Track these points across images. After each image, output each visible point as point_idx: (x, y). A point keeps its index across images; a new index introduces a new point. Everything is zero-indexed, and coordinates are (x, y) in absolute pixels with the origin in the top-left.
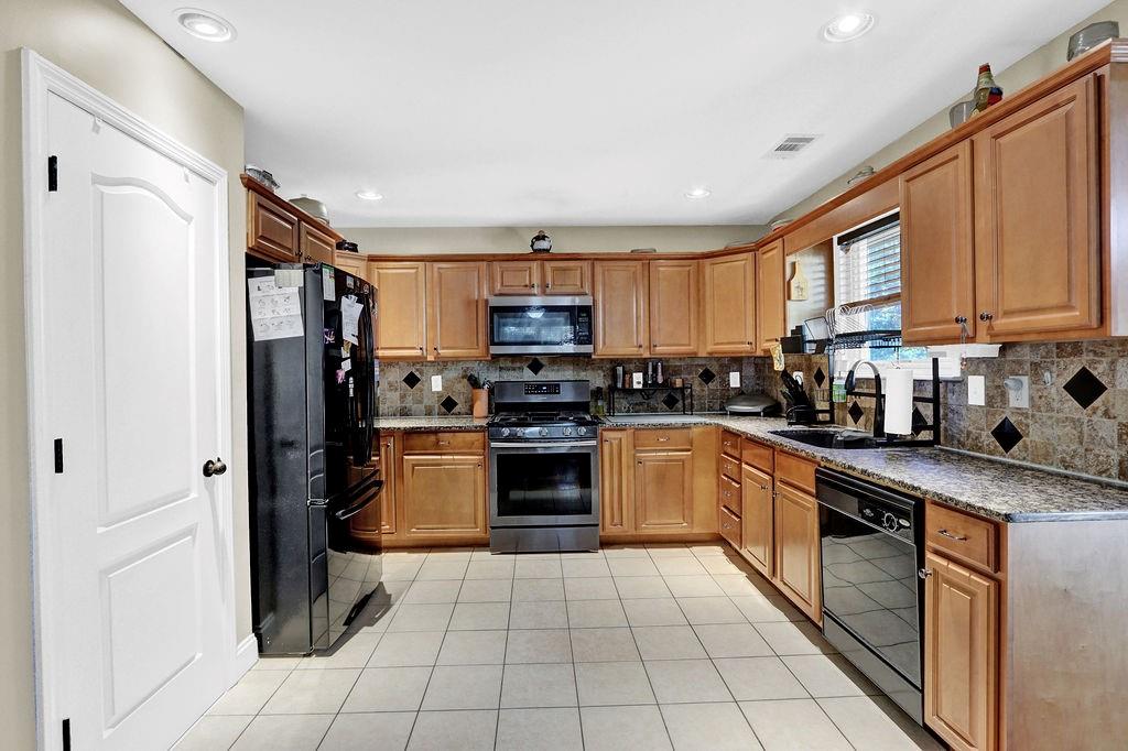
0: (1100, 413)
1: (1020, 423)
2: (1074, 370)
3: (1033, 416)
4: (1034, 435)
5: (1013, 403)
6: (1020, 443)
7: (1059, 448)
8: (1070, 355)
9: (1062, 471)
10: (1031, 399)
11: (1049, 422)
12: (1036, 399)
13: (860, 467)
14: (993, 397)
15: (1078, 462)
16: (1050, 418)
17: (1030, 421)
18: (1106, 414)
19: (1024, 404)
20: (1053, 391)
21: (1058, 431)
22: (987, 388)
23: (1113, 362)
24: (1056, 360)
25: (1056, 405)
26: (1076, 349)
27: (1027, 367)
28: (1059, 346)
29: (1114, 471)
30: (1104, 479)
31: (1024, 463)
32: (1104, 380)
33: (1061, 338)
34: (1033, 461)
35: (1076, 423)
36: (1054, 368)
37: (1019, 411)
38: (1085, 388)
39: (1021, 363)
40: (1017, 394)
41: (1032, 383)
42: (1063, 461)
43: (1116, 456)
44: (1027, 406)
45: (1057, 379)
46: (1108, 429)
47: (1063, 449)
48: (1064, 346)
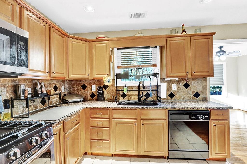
0: (189, 89)
1: (174, 93)
2: (185, 82)
3: (177, 91)
4: (177, 95)
5: (173, 89)
6: (175, 97)
7: (182, 97)
8: (184, 80)
9: (183, 100)
10: (177, 88)
11: (180, 92)
12: (178, 88)
14: (168, 88)
15: (186, 98)
16: (181, 91)
17: (176, 92)
18: (190, 90)
19: (176, 89)
20: (181, 86)
21: (182, 93)
22: (167, 87)
23: (191, 81)
24: (181, 81)
25: (181, 89)
26: (185, 79)
27: (176, 82)
28: (182, 79)
29: (191, 99)
30: (190, 100)
31: (175, 100)
32: (190, 84)
33: (182, 77)
34: (177, 99)
35: (185, 92)
36: (181, 82)
37: (174, 91)
38: (187, 86)
39: (174, 82)
40: (174, 87)
41: (177, 85)
42: (183, 98)
43: (192, 96)
44: (176, 90)
45: (182, 84)
46: (190, 92)
47: (183, 96)
48: (183, 79)
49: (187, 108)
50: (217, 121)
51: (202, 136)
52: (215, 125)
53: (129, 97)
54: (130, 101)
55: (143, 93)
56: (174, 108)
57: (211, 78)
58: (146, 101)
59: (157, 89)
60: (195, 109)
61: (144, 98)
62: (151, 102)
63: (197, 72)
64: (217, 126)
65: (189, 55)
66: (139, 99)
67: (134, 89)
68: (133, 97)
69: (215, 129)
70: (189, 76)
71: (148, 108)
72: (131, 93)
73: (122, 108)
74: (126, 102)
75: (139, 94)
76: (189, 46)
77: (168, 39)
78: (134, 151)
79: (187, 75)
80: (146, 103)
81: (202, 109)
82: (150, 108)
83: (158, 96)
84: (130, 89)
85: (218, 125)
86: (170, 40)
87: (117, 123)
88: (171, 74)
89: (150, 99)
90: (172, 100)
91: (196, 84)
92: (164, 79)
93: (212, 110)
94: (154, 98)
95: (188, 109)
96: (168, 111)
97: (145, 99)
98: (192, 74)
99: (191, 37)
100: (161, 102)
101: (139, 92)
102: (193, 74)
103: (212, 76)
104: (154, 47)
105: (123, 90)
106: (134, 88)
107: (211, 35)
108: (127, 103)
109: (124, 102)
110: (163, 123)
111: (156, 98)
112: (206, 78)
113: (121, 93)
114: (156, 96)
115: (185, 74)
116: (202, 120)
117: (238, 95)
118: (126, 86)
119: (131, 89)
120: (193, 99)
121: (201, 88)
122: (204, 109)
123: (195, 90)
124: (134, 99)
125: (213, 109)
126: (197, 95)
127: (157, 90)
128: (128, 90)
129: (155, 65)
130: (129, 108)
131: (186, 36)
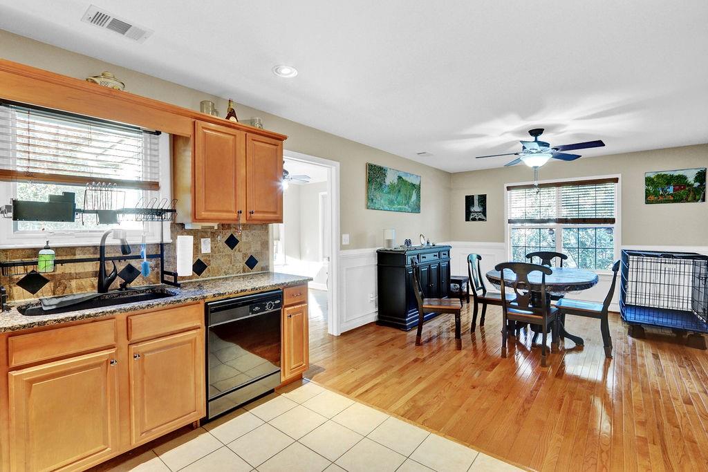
0: (237, 250)
1: (206, 260)
2: (228, 235)
3: (212, 256)
4: (213, 265)
5: (203, 251)
6: (206, 269)
7: (223, 268)
8: (227, 229)
9: (225, 276)
10: (212, 248)
11: (219, 258)
12: (214, 248)
13: (249, 288)
14: (195, 249)
15: (230, 271)
16: (220, 255)
17: (211, 259)
18: (239, 251)
20: (221, 244)
21: (223, 260)
24: (222, 231)
25: (221, 250)
26: (229, 226)
27: (209, 234)
29: (242, 271)
30: (239, 274)
31: (208, 278)
32: (238, 239)
34: (212, 276)
35: (229, 256)
36: (221, 234)
37: (206, 255)
38: (232, 242)
39: (206, 232)
40: (206, 246)
41: (212, 241)
42: (225, 272)
43: (242, 266)
44: (210, 252)
45: (222, 239)
46: (239, 256)
47: (225, 267)
48: (224, 226)
49: (246, 290)
50: (293, 308)
51: (257, 351)
52: (290, 316)
53: (55, 287)
54: (65, 299)
55: (117, 268)
56: (220, 294)
57: (275, 225)
58: (126, 289)
59: (161, 253)
60: (260, 291)
61: (118, 282)
62: (146, 290)
63: (257, 212)
64: (293, 316)
65: (243, 171)
66: (102, 287)
67: (78, 257)
68: (74, 283)
69: (289, 323)
70: (243, 220)
71: (152, 306)
72: (67, 271)
73: (58, 321)
74: (46, 302)
75: (101, 274)
76: (243, 152)
77: (200, 124)
78: (109, 449)
79: (238, 216)
80: (129, 295)
81: (270, 289)
82: (158, 305)
83: (164, 273)
84: (64, 258)
85: (294, 314)
86: (203, 128)
87: (31, 382)
88: (204, 214)
89: (137, 284)
90: (200, 279)
91: (250, 239)
92: (183, 225)
93: (285, 287)
94: (152, 280)
95: (247, 293)
96: (206, 304)
97: (123, 286)
98: (248, 215)
99: (248, 134)
100: (178, 286)
101: (102, 266)
102: (250, 216)
103: (280, 221)
104: (151, 133)
105: (36, 263)
106: (77, 252)
107: (281, 138)
108: (54, 307)
109: (37, 304)
110: (194, 337)
111: (158, 278)
112: (266, 225)
113: (20, 273)
114: (158, 273)
115: (234, 216)
116: (271, 311)
117: (301, 259)
118: (47, 248)
119: (68, 258)
120: (244, 271)
121: (258, 247)
122: (273, 288)
123: (248, 252)
124: (79, 288)
125: (287, 286)
126: (251, 262)
127: (161, 256)
128: (56, 262)
129: (154, 186)
130: (89, 316)
131: (238, 129)
